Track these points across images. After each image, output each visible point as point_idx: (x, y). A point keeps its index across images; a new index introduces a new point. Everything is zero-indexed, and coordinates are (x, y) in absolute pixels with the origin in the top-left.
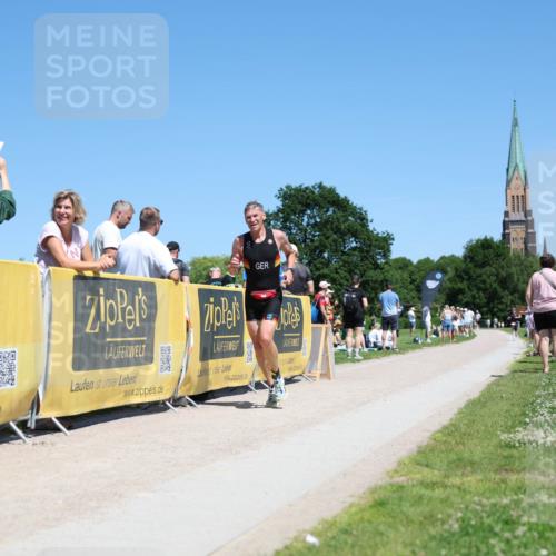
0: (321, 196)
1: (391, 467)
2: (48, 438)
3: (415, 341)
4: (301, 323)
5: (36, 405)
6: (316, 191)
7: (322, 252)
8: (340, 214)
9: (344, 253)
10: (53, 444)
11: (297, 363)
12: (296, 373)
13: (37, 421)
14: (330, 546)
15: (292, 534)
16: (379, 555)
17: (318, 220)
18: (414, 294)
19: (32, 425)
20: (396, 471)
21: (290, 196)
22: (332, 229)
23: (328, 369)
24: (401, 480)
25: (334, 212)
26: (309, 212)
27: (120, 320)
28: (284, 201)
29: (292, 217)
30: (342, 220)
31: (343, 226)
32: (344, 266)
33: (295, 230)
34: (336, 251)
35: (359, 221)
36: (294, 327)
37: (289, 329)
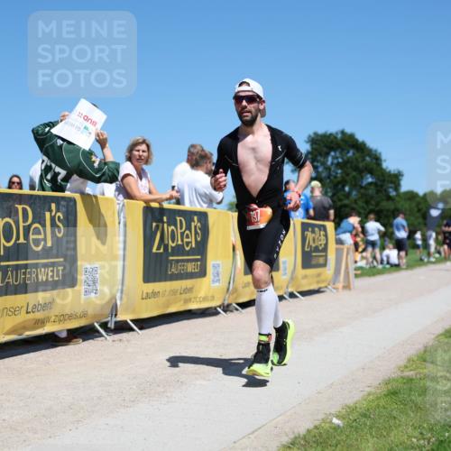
0: (343, 140)
1: (402, 362)
2: (124, 336)
3: (421, 260)
4: (326, 244)
5: (115, 308)
6: (339, 136)
7: (343, 186)
8: (358, 155)
9: (362, 187)
10: (128, 341)
11: (322, 277)
12: (322, 285)
13: (116, 323)
14: (352, 427)
15: (321, 416)
16: (392, 434)
17: (340, 160)
18: (421, 220)
19: (111, 325)
20: (406, 367)
21: (317, 140)
22: (351, 167)
23: (349, 282)
24: (410, 374)
25: (354, 154)
26: (332, 153)
27: (180, 242)
28: (312, 145)
29: (319, 158)
30: (360, 160)
31: (361, 165)
32: (362, 197)
33: (320, 169)
34: (355, 185)
35: (374, 161)
36: (320, 248)
37: (317, 249)
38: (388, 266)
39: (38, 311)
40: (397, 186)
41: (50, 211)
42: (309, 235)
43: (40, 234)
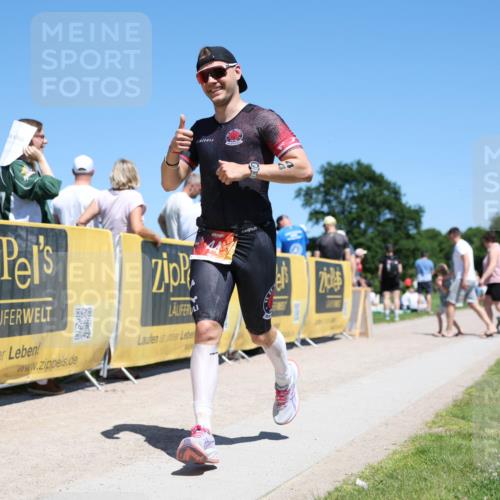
0: (359, 171)
1: (430, 418)
2: (118, 385)
4: (342, 286)
5: (108, 355)
6: (355, 167)
7: (359, 222)
8: (375, 188)
9: (379, 224)
10: (123, 391)
11: (337, 323)
12: (338, 331)
13: (109, 371)
17: (356, 194)
19: (104, 374)
20: (434, 423)
21: (331, 171)
22: (368, 202)
23: (366, 329)
24: (439, 430)
25: (371, 187)
26: (347, 186)
27: (183, 282)
28: (325, 176)
29: (332, 191)
30: (378, 193)
31: (378, 200)
32: (379, 235)
33: (334, 203)
34: (372, 222)
35: (393, 195)
36: (336, 290)
37: (332, 291)
38: (409, 311)
39: (23, 357)
40: (418, 224)
41: (38, 244)
42: (324, 275)
43: (26, 269)
